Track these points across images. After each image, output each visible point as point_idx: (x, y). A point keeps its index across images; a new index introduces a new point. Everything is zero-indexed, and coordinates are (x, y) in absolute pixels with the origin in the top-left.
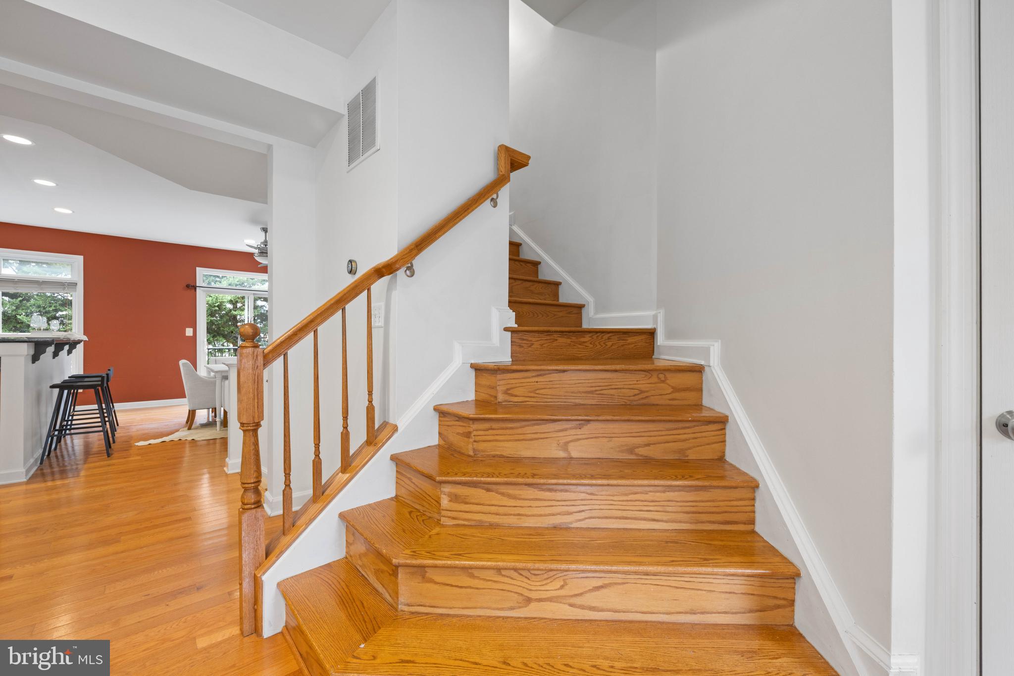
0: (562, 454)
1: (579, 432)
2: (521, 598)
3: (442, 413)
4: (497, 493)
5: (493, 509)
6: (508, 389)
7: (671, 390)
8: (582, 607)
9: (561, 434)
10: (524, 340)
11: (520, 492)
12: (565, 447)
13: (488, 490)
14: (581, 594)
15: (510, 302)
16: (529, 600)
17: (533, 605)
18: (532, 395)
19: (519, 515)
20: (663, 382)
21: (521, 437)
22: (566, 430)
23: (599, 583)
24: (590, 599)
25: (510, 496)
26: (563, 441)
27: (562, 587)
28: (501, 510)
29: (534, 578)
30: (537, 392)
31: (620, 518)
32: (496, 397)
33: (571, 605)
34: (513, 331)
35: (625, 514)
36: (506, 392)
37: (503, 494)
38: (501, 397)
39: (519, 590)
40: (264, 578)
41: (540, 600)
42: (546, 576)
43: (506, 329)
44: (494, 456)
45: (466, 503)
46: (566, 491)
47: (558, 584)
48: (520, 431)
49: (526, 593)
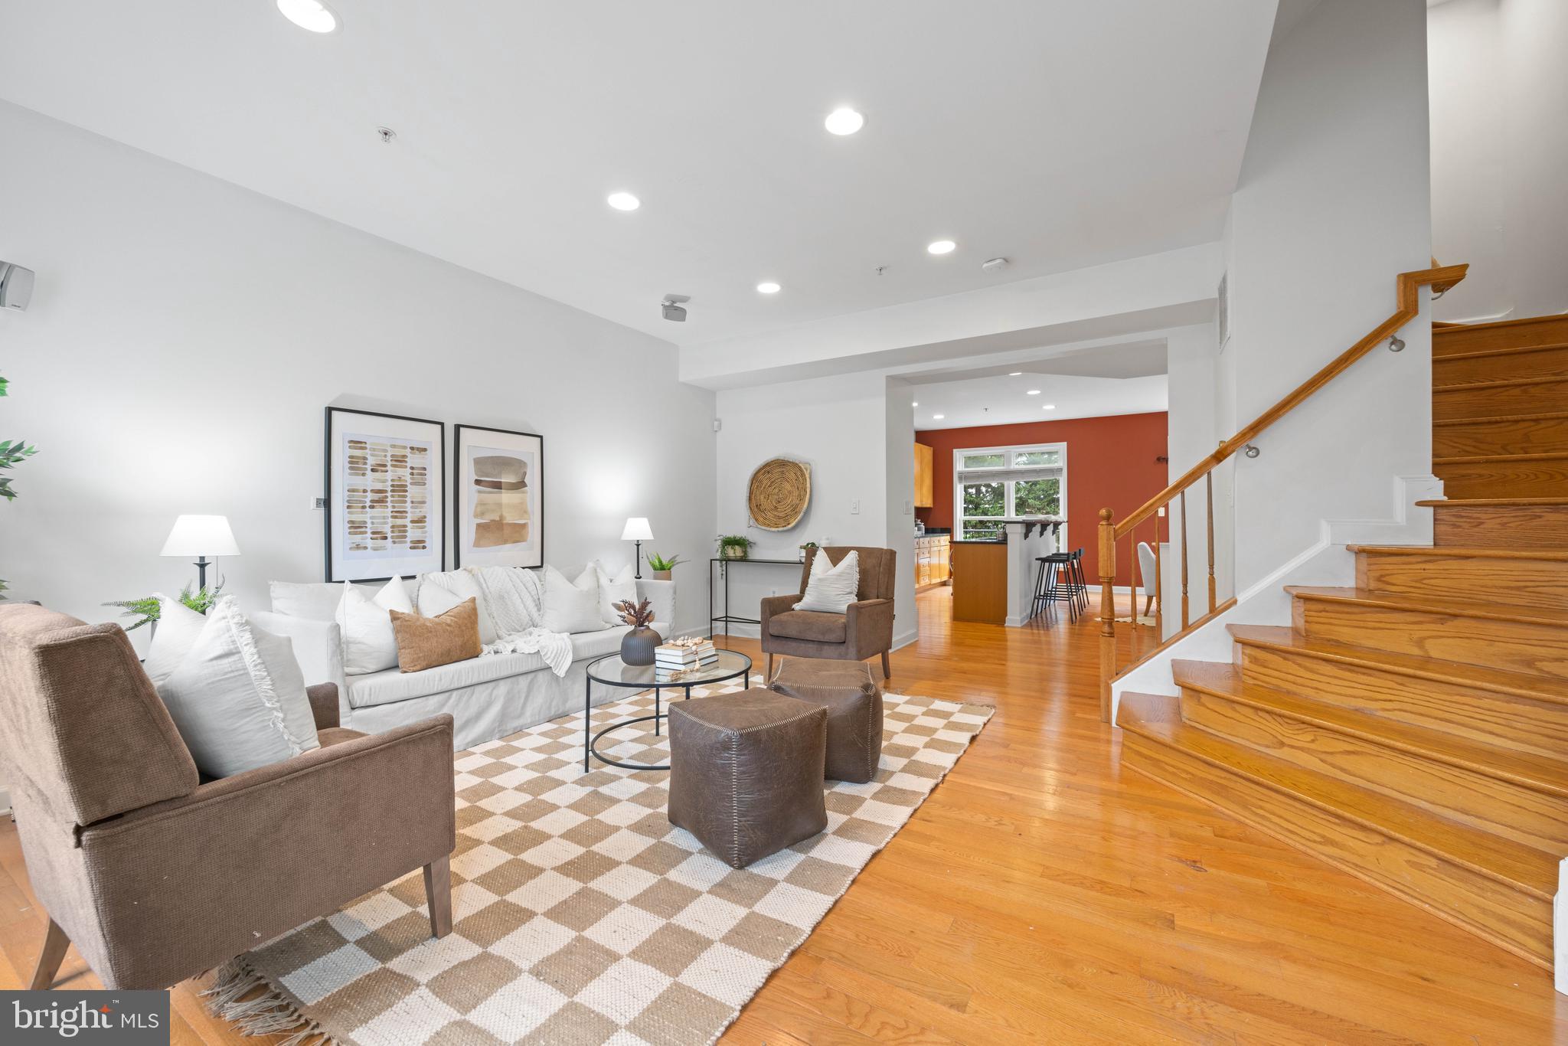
0: (1416, 651)
1: (1439, 627)
2: (1275, 740)
3: (1305, 599)
4: (1294, 662)
5: (1290, 677)
6: (1382, 576)
8: (1334, 766)
9: (1416, 627)
10: (1462, 517)
11: (1318, 667)
12: (1420, 643)
13: (1285, 659)
14: (1332, 753)
15: (1435, 465)
16: (1282, 744)
17: (1286, 749)
18: (1418, 585)
19: (1316, 689)
21: (1362, 624)
22: (1421, 623)
23: (1351, 748)
24: (1341, 761)
25: (1312, 671)
26: (1417, 635)
27: (1313, 741)
28: (1299, 680)
29: (1286, 725)
30: (1424, 582)
31: (1441, 720)
33: (1322, 761)
34: (1437, 506)
35: (1447, 716)
37: (1300, 665)
38: (1372, 585)
39: (1274, 733)
40: (1112, 685)
41: (1292, 747)
42: (1297, 727)
43: (1420, 504)
44: (1329, 640)
45: (1265, 667)
46: (1370, 675)
47: (1309, 737)
48: (1358, 617)
49: (1280, 737)
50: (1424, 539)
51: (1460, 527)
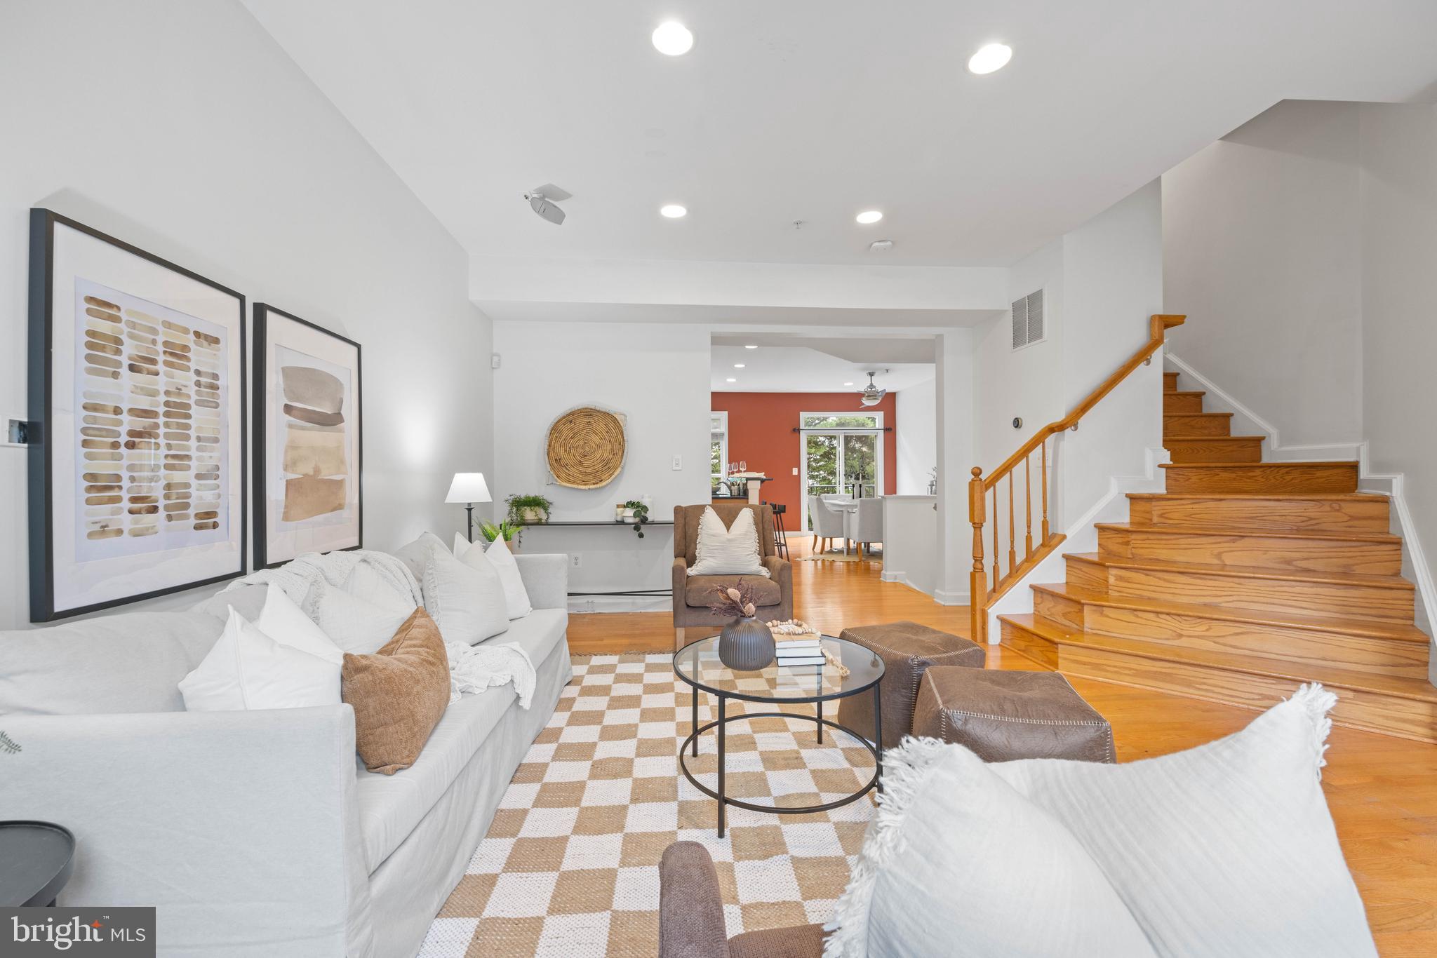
0: (1216, 561)
1: (1233, 545)
2: (1174, 634)
3: (1102, 529)
4: (1154, 577)
5: (1152, 588)
6: (1163, 513)
7: (1346, 518)
8: (1225, 645)
9: (1214, 546)
10: (1180, 475)
12: (1219, 556)
13: (1147, 575)
14: (1224, 636)
15: (1164, 441)
16: (1180, 636)
17: (1184, 639)
18: (1188, 519)
19: (1173, 593)
20: (1338, 511)
21: (1175, 546)
22: (1219, 543)
23: (1239, 631)
24: (1230, 640)
25: (1165, 580)
26: (1216, 552)
27: (1207, 630)
28: (1158, 589)
29: (1184, 622)
30: (1193, 516)
31: (1267, 603)
32: (1151, 520)
33: (1215, 642)
34: (1167, 467)
35: (1272, 601)
36: (1161, 516)
37: (1159, 578)
38: (1155, 520)
39: (1173, 628)
40: (989, 611)
41: (1189, 636)
42: (1194, 622)
43: (1160, 466)
44: (1151, 559)
45: (1129, 582)
46: (1215, 580)
47: (1205, 628)
48: (1174, 542)
49: (1179, 631)
50: (1161, 490)
51: (1178, 481)
